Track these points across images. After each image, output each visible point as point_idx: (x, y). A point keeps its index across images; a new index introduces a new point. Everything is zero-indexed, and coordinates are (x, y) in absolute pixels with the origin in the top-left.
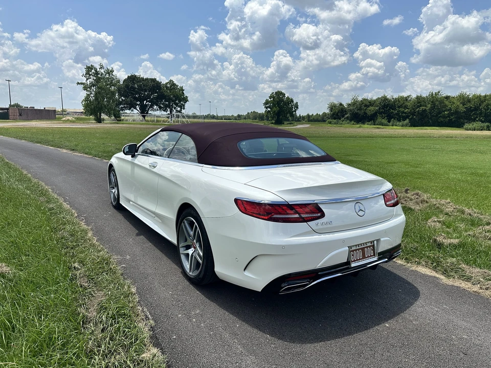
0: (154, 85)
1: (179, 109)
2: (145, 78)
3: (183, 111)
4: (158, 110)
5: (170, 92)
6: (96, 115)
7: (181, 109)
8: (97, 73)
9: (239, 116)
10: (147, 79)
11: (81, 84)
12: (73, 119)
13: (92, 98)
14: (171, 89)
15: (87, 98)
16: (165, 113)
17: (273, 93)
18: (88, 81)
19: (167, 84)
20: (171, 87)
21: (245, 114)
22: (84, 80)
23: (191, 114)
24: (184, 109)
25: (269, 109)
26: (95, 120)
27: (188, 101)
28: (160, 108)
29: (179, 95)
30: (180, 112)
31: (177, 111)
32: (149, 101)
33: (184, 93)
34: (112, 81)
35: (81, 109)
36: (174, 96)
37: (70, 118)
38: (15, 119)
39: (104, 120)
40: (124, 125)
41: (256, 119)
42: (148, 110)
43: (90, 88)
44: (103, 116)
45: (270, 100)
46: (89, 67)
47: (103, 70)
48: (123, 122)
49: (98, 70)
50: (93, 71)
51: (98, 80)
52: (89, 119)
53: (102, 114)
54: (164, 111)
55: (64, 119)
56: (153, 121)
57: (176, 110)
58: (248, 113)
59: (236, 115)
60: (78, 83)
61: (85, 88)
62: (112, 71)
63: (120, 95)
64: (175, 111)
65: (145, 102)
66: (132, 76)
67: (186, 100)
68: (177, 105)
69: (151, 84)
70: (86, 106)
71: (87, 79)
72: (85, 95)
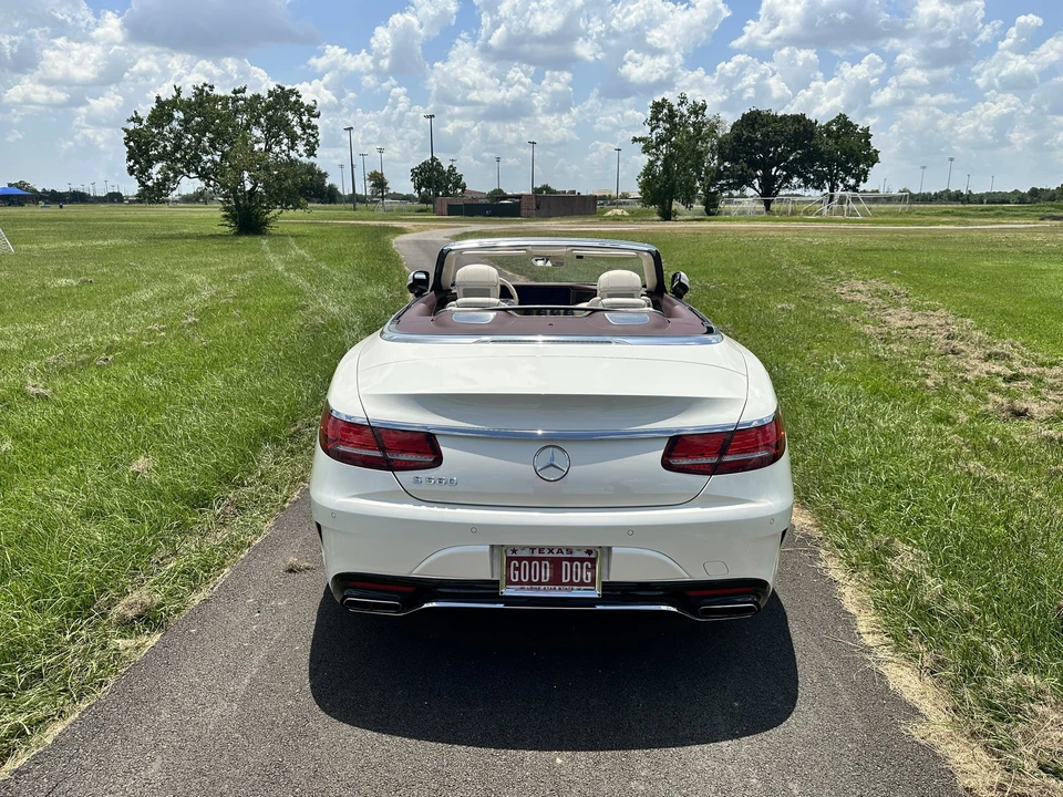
0: (800, 129)
1: (852, 182)
2: (779, 115)
3: (862, 186)
4: (800, 187)
5: (836, 143)
6: (662, 204)
7: (858, 182)
8: (672, 115)
9: (1034, 192)
10: (784, 118)
11: (641, 140)
12: (625, 213)
13: (659, 167)
14: (839, 137)
15: (649, 170)
16: (818, 193)
18: (654, 133)
19: (830, 124)
20: (839, 130)
22: (645, 132)
24: (865, 181)
26: (659, 214)
28: (807, 182)
29: (855, 148)
30: (854, 189)
31: (847, 187)
32: (784, 169)
33: (869, 144)
34: (703, 131)
35: (635, 191)
36: (844, 153)
37: (619, 212)
38: (529, 217)
39: (676, 213)
40: (725, 225)
42: (780, 187)
43: (657, 147)
44: (677, 205)
46: (658, 103)
47: (685, 107)
48: (719, 217)
49: (676, 108)
50: (665, 111)
51: (673, 129)
52: (651, 213)
53: (674, 202)
54: (817, 188)
55: (609, 213)
56: (785, 213)
57: (845, 186)
59: (1025, 190)
60: (635, 140)
61: (646, 150)
62: (704, 107)
63: (723, 158)
64: (841, 186)
65: (774, 170)
66: (752, 113)
67: (872, 159)
68: (848, 172)
69: (791, 128)
70: (645, 186)
71: (652, 131)
72: (647, 162)
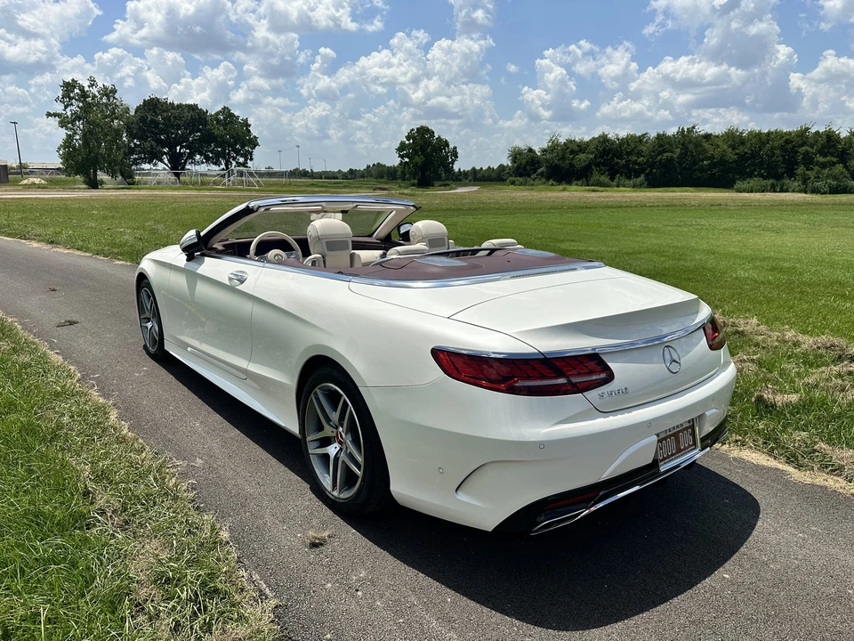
0: (194, 117)
1: (242, 160)
2: (176, 103)
3: (250, 164)
4: (203, 163)
5: (225, 129)
6: (86, 175)
7: (246, 160)
8: (84, 95)
9: (352, 172)
10: (180, 106)
11: (55, 115)
12: (43, 182)
13: (78, 140)
14: (226, 124)
15: (68, 142)
16: (216, 168)
17: (413, 130)
18: (68, 110)
19: (217, 114)
20: (225, 119)
21: (363, 167)
22: (59, 108)
23: (263, 169)
24: (251, 159)
25: (407, 160)
26: (85, 182)
27: (258, 144)
28: (208, 159)
29: (240, 134)
30: (244, 165)
31: (239, 164)
32: (187, 147)
33: (250, 131)
34: (115, 111)
35: (57, 162)
36: (231, 137)
37: (37, 181)
39: (102, 182)
40: (142, 192)
41: (382, 178)
42: (185, 163)
43: (73, 122)
44: (101, 176)
45: (407, 142)
46: (68, 83)
47: (96, 90)
48: (139, 186)
49: (86, 89)
50: (77, 91)
51: (87, 108)
52: (75, 182)
53: (99, 173)
54: (215, 164)
55: (25, 182)
56: (196, 183)
57: (237, 163)
58: (368, 167)
59: (345, 170)
60: (49, 115)
61: (63, 124)
62: (114, 91)
63: (131, 136)
64: (234, 163)
65: (178, 148)
66: (152, 100)
67: (254, 143)
68: (237, 152)
69: (188, 115)
70: (67, 158)
71: (66, 107)
72: (65, 137)
